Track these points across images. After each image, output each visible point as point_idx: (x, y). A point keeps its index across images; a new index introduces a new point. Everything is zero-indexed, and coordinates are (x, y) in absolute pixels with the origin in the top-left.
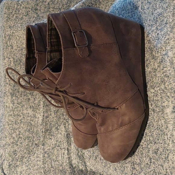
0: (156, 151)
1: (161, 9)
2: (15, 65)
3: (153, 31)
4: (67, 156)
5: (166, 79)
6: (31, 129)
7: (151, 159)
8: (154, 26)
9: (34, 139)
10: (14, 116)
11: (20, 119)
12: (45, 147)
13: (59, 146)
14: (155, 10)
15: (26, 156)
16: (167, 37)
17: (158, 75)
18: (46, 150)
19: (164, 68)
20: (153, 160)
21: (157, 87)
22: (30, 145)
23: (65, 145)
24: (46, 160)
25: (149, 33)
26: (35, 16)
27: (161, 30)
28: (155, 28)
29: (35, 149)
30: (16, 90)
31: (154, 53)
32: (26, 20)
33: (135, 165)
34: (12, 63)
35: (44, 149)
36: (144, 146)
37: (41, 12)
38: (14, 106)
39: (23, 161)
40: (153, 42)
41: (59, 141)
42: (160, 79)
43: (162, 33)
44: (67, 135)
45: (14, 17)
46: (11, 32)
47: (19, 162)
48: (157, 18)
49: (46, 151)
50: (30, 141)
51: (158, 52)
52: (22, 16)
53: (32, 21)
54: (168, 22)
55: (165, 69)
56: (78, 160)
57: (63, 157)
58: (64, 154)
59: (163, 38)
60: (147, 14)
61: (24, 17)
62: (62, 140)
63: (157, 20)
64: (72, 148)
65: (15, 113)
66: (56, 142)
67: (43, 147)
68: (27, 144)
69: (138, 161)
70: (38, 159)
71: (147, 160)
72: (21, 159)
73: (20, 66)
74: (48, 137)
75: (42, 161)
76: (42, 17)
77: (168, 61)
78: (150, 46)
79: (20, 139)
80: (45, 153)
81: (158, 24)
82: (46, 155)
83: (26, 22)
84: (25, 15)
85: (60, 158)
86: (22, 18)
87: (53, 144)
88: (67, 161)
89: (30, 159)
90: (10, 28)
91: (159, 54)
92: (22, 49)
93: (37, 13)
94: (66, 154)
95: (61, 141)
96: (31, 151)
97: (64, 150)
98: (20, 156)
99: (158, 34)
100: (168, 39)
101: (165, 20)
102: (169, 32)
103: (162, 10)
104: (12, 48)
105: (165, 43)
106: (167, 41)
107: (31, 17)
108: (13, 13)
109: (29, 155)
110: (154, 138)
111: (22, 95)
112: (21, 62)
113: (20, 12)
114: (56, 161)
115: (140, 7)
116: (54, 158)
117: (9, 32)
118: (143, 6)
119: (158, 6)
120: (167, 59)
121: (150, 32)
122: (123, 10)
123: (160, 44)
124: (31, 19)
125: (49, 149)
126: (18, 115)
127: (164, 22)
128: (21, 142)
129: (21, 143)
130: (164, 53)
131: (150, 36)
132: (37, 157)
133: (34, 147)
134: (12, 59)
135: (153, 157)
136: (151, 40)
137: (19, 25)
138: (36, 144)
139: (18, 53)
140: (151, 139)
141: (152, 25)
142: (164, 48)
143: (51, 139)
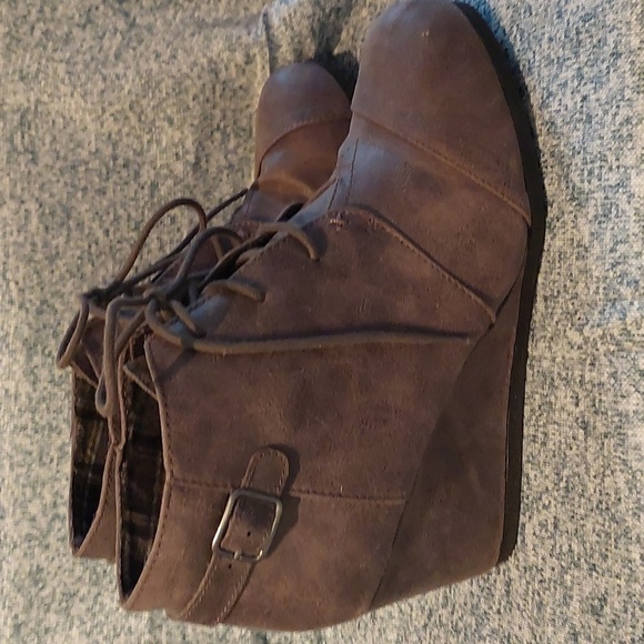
2: (47, 228)
3: (565, 84)
5: (626, 291)
8: (569, 63)
11: (59, 442)
15: (84, 591)
16: (624, 112)
17: (596, 274)
19: (616, 243)
21: (593, 326)
25: (550, 94)
26: (121, 25)
27: (598, 82)
28: (571, 73)
31: (575, 177)
32: (86, 46)
34: (34, 221)
37: (142, 7)
40: (565, 129)
42: (601, 291)
43: (603, 95)
45: (37, 33)
46: (33, 99)
51: (590, 173)
52: (66, 29)
54: (621, 49)
55: (621, 248)
59: (609, 118)
61: (76, 31)
73: (65, 233)
76: (150, 28)
77: (631, 213)
78: (556, 146)
81: (583, 58)
83: (88, 57)
84: (79, 25)
86: (67, 39)
89: (97, 608)
90: (22, 79)
91: (595, 182)
92: (73, 167)
93: (127, 15)
99: (584, 98)
100: (628, 120)
101: (611, 41)
102: (628, 93)
104: (34, 161)
105: (617, 136)
106: (624, 132)
107: (104, 34)
112: (69, 217)
113: (58, 14)
117: (21, 98)
120: (627, 207)
121: (554, 88)
123: (598, 142)
124: (106, 43)
127: (608, 50)
130: (613, 178)
131: (555, 106)
134: (32, 206)
136: (559, 122)
137: (61, 68)
141: (561, 62)
142: (611, 158)
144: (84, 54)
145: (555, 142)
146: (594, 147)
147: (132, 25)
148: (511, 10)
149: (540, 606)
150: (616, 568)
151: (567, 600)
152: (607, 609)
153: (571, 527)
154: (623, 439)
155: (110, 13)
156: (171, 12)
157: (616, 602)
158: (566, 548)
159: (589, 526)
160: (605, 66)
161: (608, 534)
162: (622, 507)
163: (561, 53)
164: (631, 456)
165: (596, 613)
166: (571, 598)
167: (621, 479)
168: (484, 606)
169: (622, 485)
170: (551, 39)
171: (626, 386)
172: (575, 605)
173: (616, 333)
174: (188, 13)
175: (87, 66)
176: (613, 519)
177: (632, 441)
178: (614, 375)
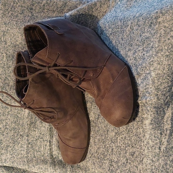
0: (133, 153)
1: (148, 34)
2: (8, 60)
3: (140, 51)
4: (49, 148)
5: (147, 95)
6: (17, 121)
7: (127, 160)
8: (141, 46)
9: (20, 131)
10: (3, 108)
11: (8, 111)
12: (29, 138)
13: (42, 138)
14: (143, 33)
15: (11, 145)
16: (152, 59)
17: (141, 90)
18: (30, 141)
19: (146, 85)
20: (129, 161)
22: (16, 135)
23: (48, 138)
24: (30, 150)
25: (136, 52)
26: (30, 15)
27: (147, 52)
28: (141, 49)
29: (19, 139)
30: (6, 83)
31: (139, 70)
32: (21, 18)
33: (113, 163)
34: (5, 58)
35: (28, 140)
36: (122, 148)
37: (36, 12)
38: (3, 98)
39: (8, 150)
40: (138, 60)
41: (43, 134)
42: (142, 94)
43: (148, 55)
44: (50, 128)
45: (10, 14)
46: (6, 29)
47: (4, 151)
48: (144, 41)
49: (30, 142)
50: (16, 132)
51: (142, 70)
52: (17, 14)
53: (27, 20)
54: (154, 46)
55: (147, 86)
56: (59, 152)
57: (45, 148)
58: (46, 145)
59: (149, 59)
60: (135, 34)
62: (45, 133)
63: (144, 43)
64: (54, 141)
65: (3, 105)
66: (39, 135)
67: (27, 138)
68: (12, 134)
69: (116, 160)
70: (22, 149)
71: (124, 160)
72: (6, 148)
73: (12, 62)
74: (32, 129)
75: (26, 150)
76: (37, 16)
77: (151, 79)
78: (136, 63)
79: (6, 130)
80: (29, 143)
81: (144, 46)
82: (30, 146)
83: (21, 21)
84: (20, 13)
85: (42, 149)
86: (17, 16)
87: (36, 136)
88: (49, 152)
90: (5, 24)
91: (143, 72)
92: (15, 46)
93: (32, 13)
94: (48, 146)
95: (44, 134)
96: (16, 141)
97: (46, 142)
98: (5, 145)
99: (144, 54)
100: (152, 61)
101: (152, 44)
102: (153, 56)
103: (150, 35)
104: (6, 44)
105: (149, 63)
106: (152, 63)
108: (9, 10)
109: (13, 145)
110: (132, 142)
111: (12, 89)
112: (13, 58)
113: (15, 10)
114: (38, 151)
115: (130, 26)
116: (37, 148)
117: (4, 28)
118: (132, 27)
119: (146, 30)
120: (150, 78)
121: (137, 51)
122: (113, 24)
123: (145, 64)
124: (26, 18)
125: (33, 141)
126: (6, 108)
127: (151, 46)
128: (7, 132)
130: (148, 72)
132: (21, 147)
133: (19, 138)
134: (5, 55)
135: (129, 158)
136: (137, 58)
137: (15, 23)
138: (21, 135)
139: (11, 49)
140: (129, 142)
141: (139, 46)
142: (148, 68)
143: (35, 131)
144: (21, 20)
145: (136, 62)
146: (144, 65)
147: (33, 15)
149: (120, 154)
150: (138, 147)
151: (126, 153)
152: (135, 155)
153: (128, 138)
154: (142, 122)
155: (28, 12)
156: (42, 14)
157: (137, 153)
158: (127, 143)
159: (133, 139)
160: (149, 49)
161: (137, 140)
162: (141, 135)
163: (139, 44)
164: (144, 126)
165: (133, 155)
166: (127, 152)
167: (141, 130)
168: (106, 153)
169: (141, 131)
170: (137, 40)
171: (144, 112)
172: (128, 154)
173: (144, 102)
174: (46, 15)
175: (21, 22)
176: (139, 138)
177: (144, 123)
178: (142, 110)
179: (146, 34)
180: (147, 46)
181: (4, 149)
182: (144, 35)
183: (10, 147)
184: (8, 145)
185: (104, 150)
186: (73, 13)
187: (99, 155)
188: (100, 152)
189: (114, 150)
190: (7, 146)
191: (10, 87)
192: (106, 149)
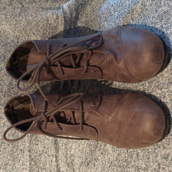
1: (166, 7)
4: (55, 164)
6: (16, 133)
8: (158, 23)
9: (19, 144)
11: (3, 122)
12: (31, 154)
13: (47, 153)
14: (159, 7)
15: (10, 163)
18: (33, 157)
22: (15, 150)
23: (53, 152)
24: (33, 168)
26: (20, 6)
29: (20, 155)
35: (30, 156)
37: (26, 2)
39: (7, 169)
41: (47, 147)
44: (55, 141)
47: (2, 170)
48: (162, 16)
49: (33, 159)
50: (15, 146)
52: (4, 5)
53: (18, 13)
56: (67, 168)
57: (51, 165)
58: (52, 161)
60: (149, 11)
61: (7, 6)
62: (50, 147)
63: (162, 18)
64: (60, 155)
66: (43, 149)
67: (29, 153)
68: (11, 149)
70: (25, 167)
72: (5, 167)
74: (34, 142)
75: (29, 169)
76: (28, 8)
79: (3, 145)
80: (32, 160)
81: (163, 22)
82: (33, 163)
84: (8, 5)
85: (48, 165)
86: (5, 8)
87: (39, 151)
88: (56, 169)
89: (14, 167)
92: (6, 45)
93: (22, 3)
94: (54, 162)
95: (48, 148)
96: (16, 157)
97: (52, 157)
98: (3, 163)
103: (169, 8)
107: (15, 8)
109: (13, 162)
111: (6, 96)
112: (5, 58)
114: (43, 168)
116: (42, 165)
119: (162, 3)
124: (16, 10)
125: (36, 156)
128: (4, 147)
129: (5, 149)
132: (23, 165)
133: (19, 153)
137: (3, 16)
138: (21, 150)
139: (2, 48)
143: (37, 144)
144: (10, 13)
147: (23, 6)
148: (141, 9)
149: (148, 158)
155: (17, 3)
156: (34, 4)
160: (169, 25)
163: (156, 21)
166: (158, 155)
168: (130, 160)
170: (153, 17)
172: (159, 157)
174: (39, 5)
175: (11, 16)
179: (163, 8)
180: (166, 22)
181: (2, 167)
182: (160, 9)
183: (10, 165)
184: (7, 162)
185: (126, 155)
186: (71, 3)
187: (120, 163)
188: (122, 159)
189: (140, 154)
190: (5, 164)
191: (4, 93)
192: (129, 154)
